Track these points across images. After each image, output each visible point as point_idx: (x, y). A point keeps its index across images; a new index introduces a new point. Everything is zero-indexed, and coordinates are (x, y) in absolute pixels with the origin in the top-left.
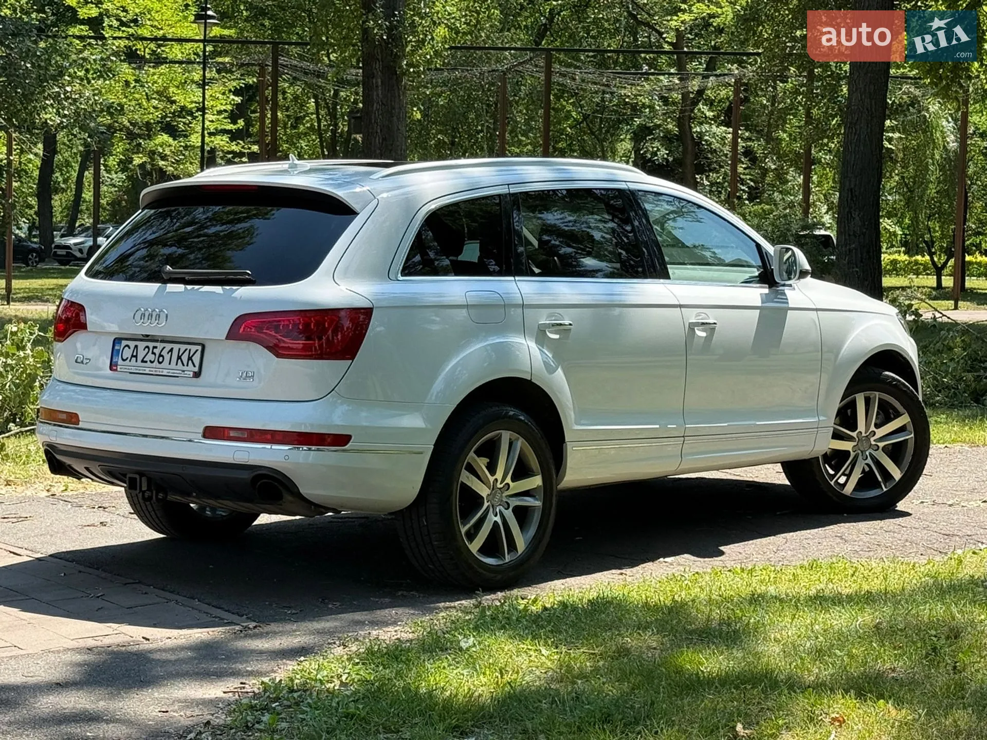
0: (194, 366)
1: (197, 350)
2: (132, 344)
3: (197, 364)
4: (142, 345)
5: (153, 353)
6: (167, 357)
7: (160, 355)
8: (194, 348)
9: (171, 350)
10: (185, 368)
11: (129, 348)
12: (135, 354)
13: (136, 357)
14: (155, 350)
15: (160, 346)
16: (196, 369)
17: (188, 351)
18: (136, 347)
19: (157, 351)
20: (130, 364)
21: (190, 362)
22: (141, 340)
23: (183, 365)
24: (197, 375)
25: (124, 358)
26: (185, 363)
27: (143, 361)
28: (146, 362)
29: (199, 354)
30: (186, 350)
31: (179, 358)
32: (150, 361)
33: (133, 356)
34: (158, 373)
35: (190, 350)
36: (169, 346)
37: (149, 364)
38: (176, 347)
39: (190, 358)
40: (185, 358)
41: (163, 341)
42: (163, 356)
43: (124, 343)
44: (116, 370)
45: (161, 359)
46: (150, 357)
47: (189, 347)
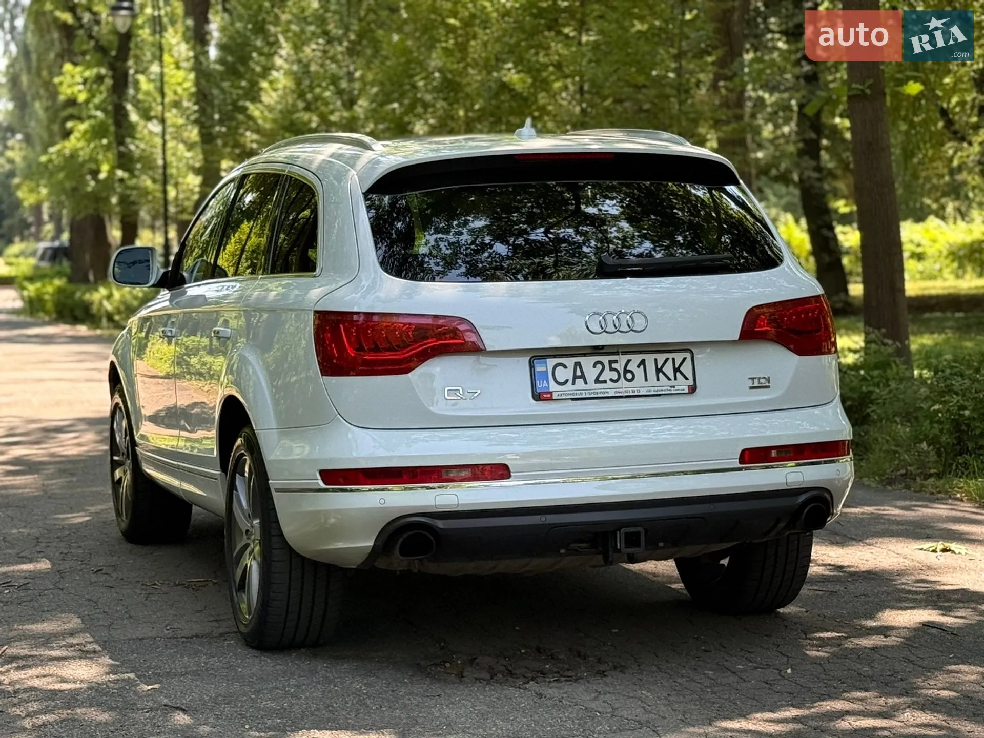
0: (687, 379)
1: (685, 359)
2: (570, 362)
3: (689, 375)
4: (587, 362)
5: (612, 369)
6: (639, 373)
7: (626, 371)
8: (679, 357)
9: (643, 362)
10: (673, 383)
11: (565, 367)
12: (579, 373)
13: (583, 376)
14: (614, 366)
15: (623, 359)
16: (691, 382)
17: (670, 361)
18: (577, 364)
19: (620, 366)
20: (573, 387)
21: (678, 374)
22: (585, 355)
23: (669, 379)
24: (693, 389)
25: (561, 379)
26: (672, 377)
27: (597, 381)
28: (605, 382)
29: (688, 362)
30: (667, 360)
31: (659, 371)
32: (611, 380)
33: (575, 377)
34: (631, 394)
35: (673, 360)
36: (637, 359)
37: (610, 384)
38: (650, 358)
39: (677, 370)
40: (669, 369)
41: (624, 353)
42: (631, 372)
43: (551, 362)
44: (551, 399)
45: (629, 376)
46: (608, 375)
47: (670, 356)
